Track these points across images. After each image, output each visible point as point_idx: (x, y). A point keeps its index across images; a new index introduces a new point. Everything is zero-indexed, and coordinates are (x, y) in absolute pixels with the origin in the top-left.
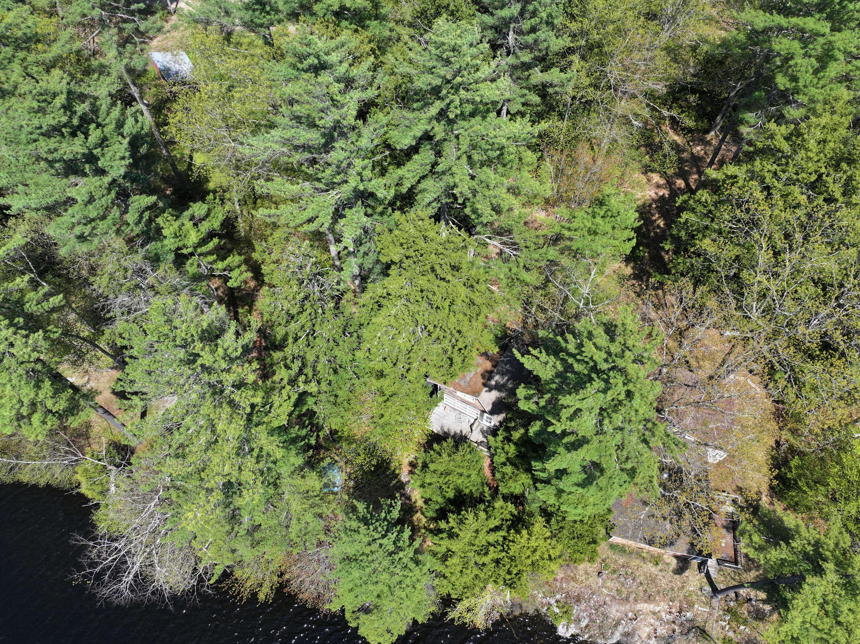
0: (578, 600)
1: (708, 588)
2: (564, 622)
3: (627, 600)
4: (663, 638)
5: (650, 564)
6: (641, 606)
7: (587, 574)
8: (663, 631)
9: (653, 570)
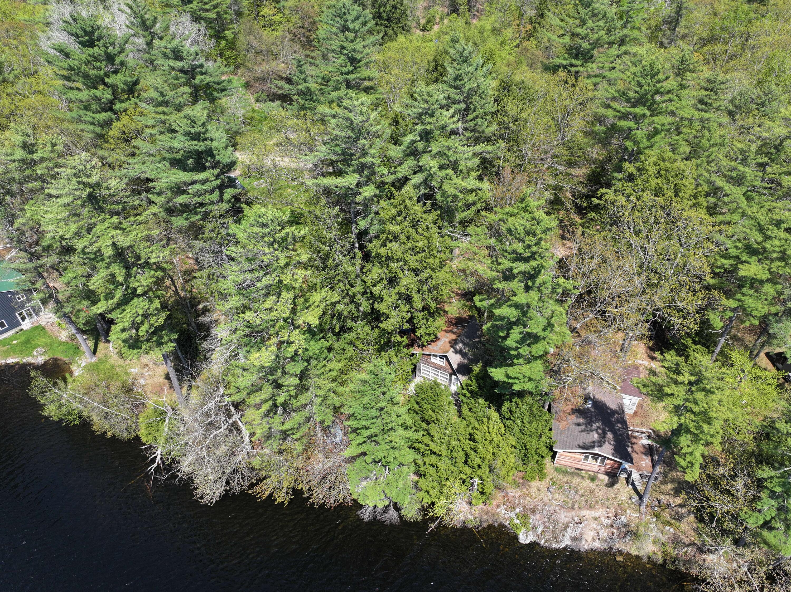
1: (635, 497)
2: (524, 530)
3: (572, 508)
4: (606, 540)
5: (589, 481)
6: (584, 512)
7: (539, 490)
8: (604, 534)
9: (591, 485)
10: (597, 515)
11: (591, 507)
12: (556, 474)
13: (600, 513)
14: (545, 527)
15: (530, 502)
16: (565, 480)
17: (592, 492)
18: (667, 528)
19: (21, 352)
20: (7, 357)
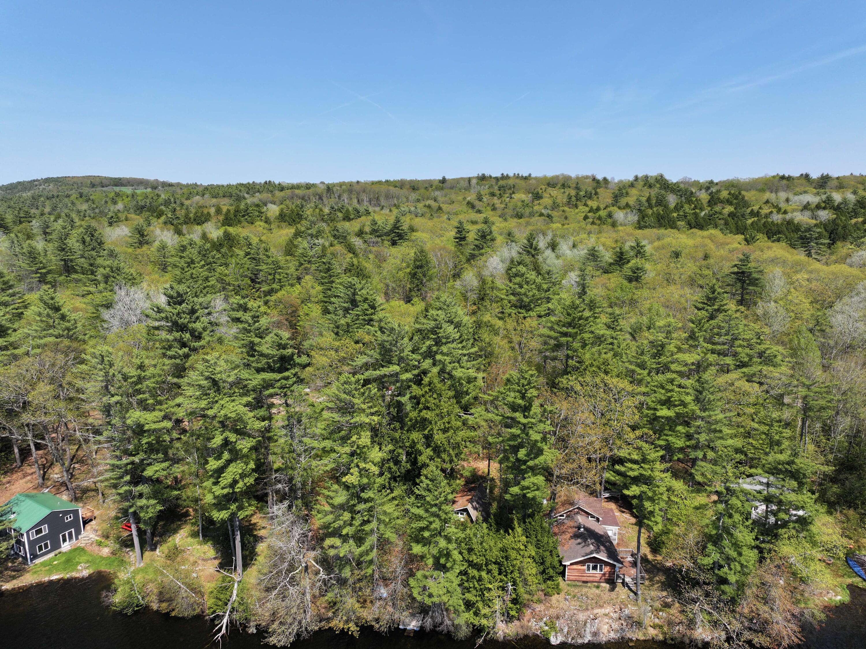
0: (558, 618)
1: (632, 594)
2: (553, 633)
3: (587, 609)
4: (618, 631)
5: (594, 589)
6: (596, 611)
7: (558, 601)
8: (616, 626)
9: (597, 591)
10: (607, 611)
11: (601, 607)
12: (569, 588)
13: (608, 609)
14: (569, 627)
15: (552, 612)
16: (576, 591)
17: (599, 596)
18: (661, 613)
19: (65, 569)
20: (50, 575)
